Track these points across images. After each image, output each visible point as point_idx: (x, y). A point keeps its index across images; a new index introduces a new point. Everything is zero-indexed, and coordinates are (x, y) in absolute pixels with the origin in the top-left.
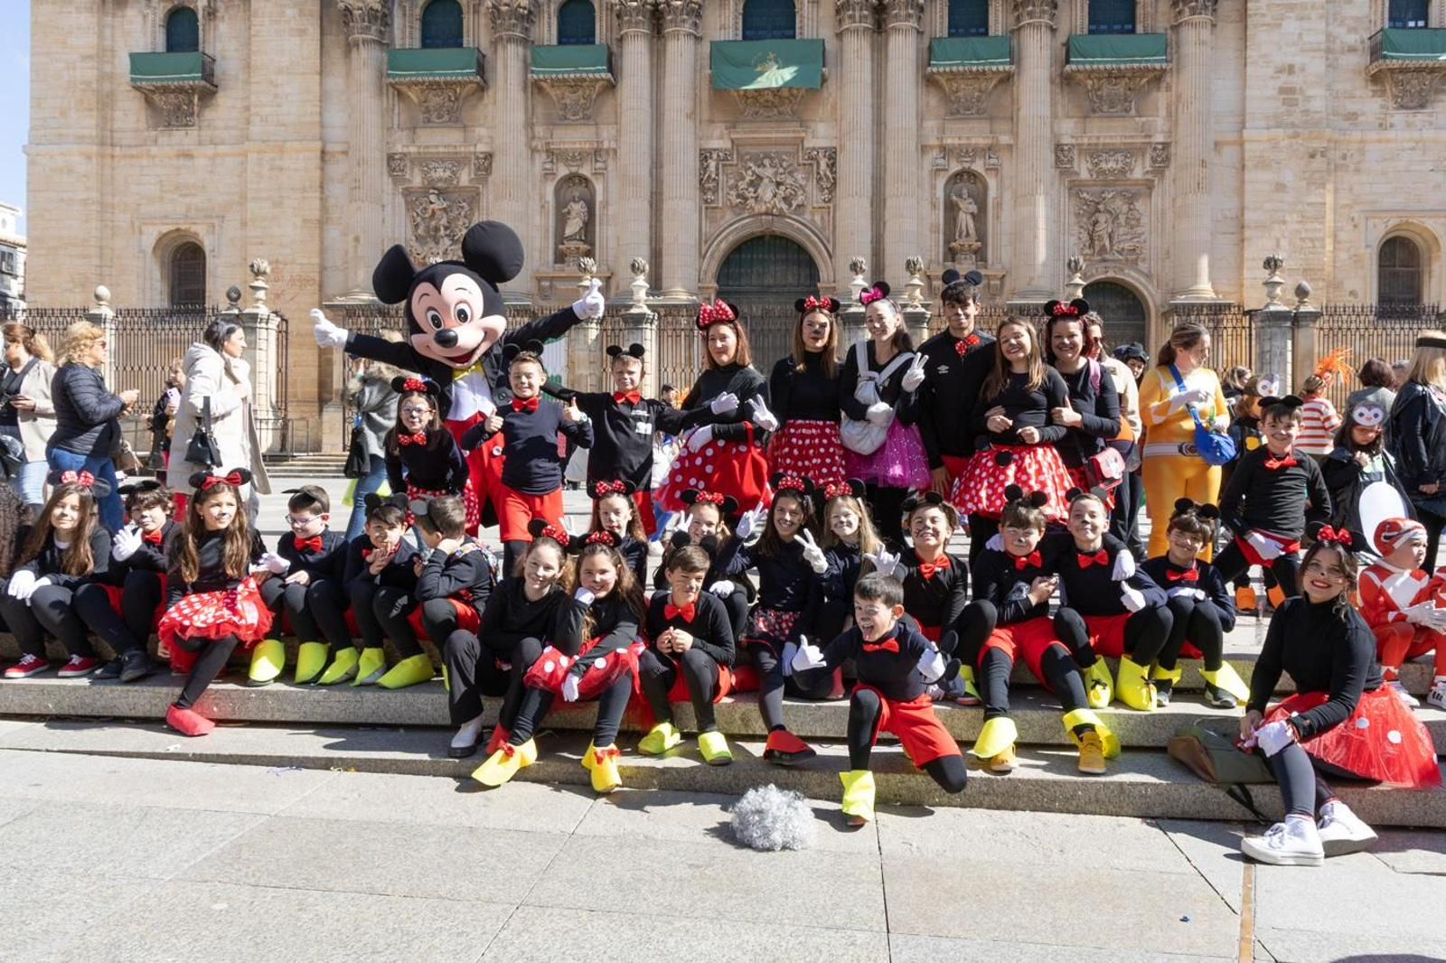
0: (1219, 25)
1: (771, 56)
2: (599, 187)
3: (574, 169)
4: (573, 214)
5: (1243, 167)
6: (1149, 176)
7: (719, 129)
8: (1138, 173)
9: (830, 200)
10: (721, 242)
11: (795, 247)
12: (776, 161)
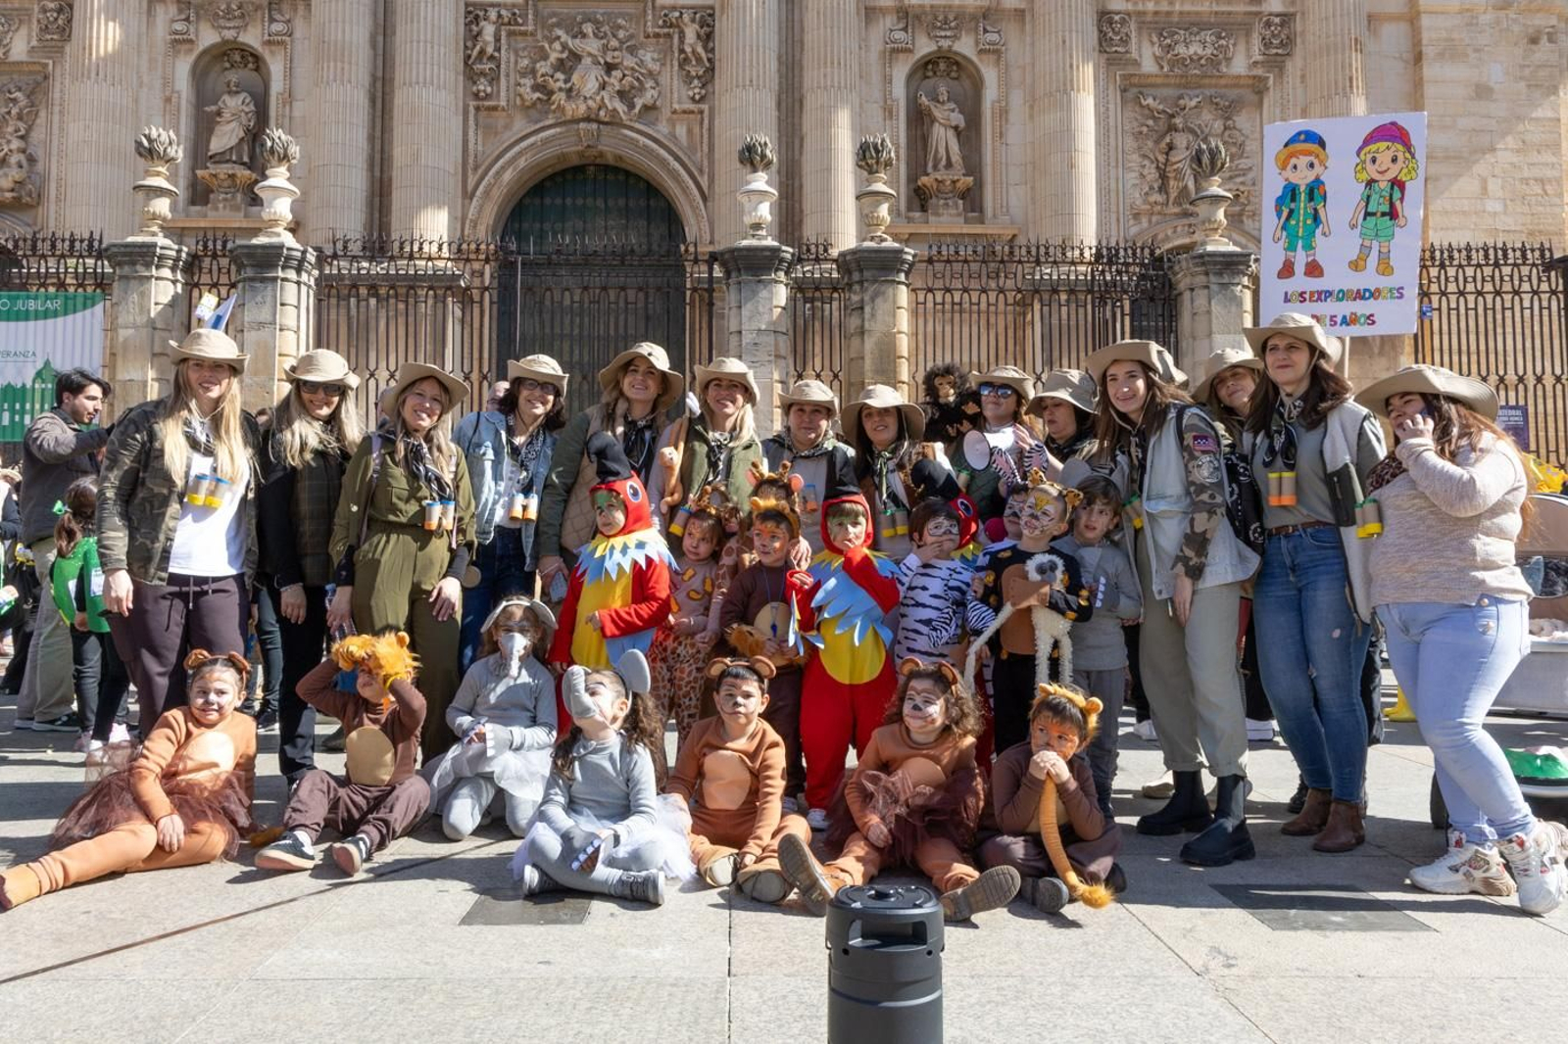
2: (276, 67)
3: (229, 34)
4: (227, 115)
5: (1418, 58)
6: (1259, 71)
8: (1239, 66)
9: (702, 99)
10: (503, 168)
11: (642, 185)
12: (606, 28)
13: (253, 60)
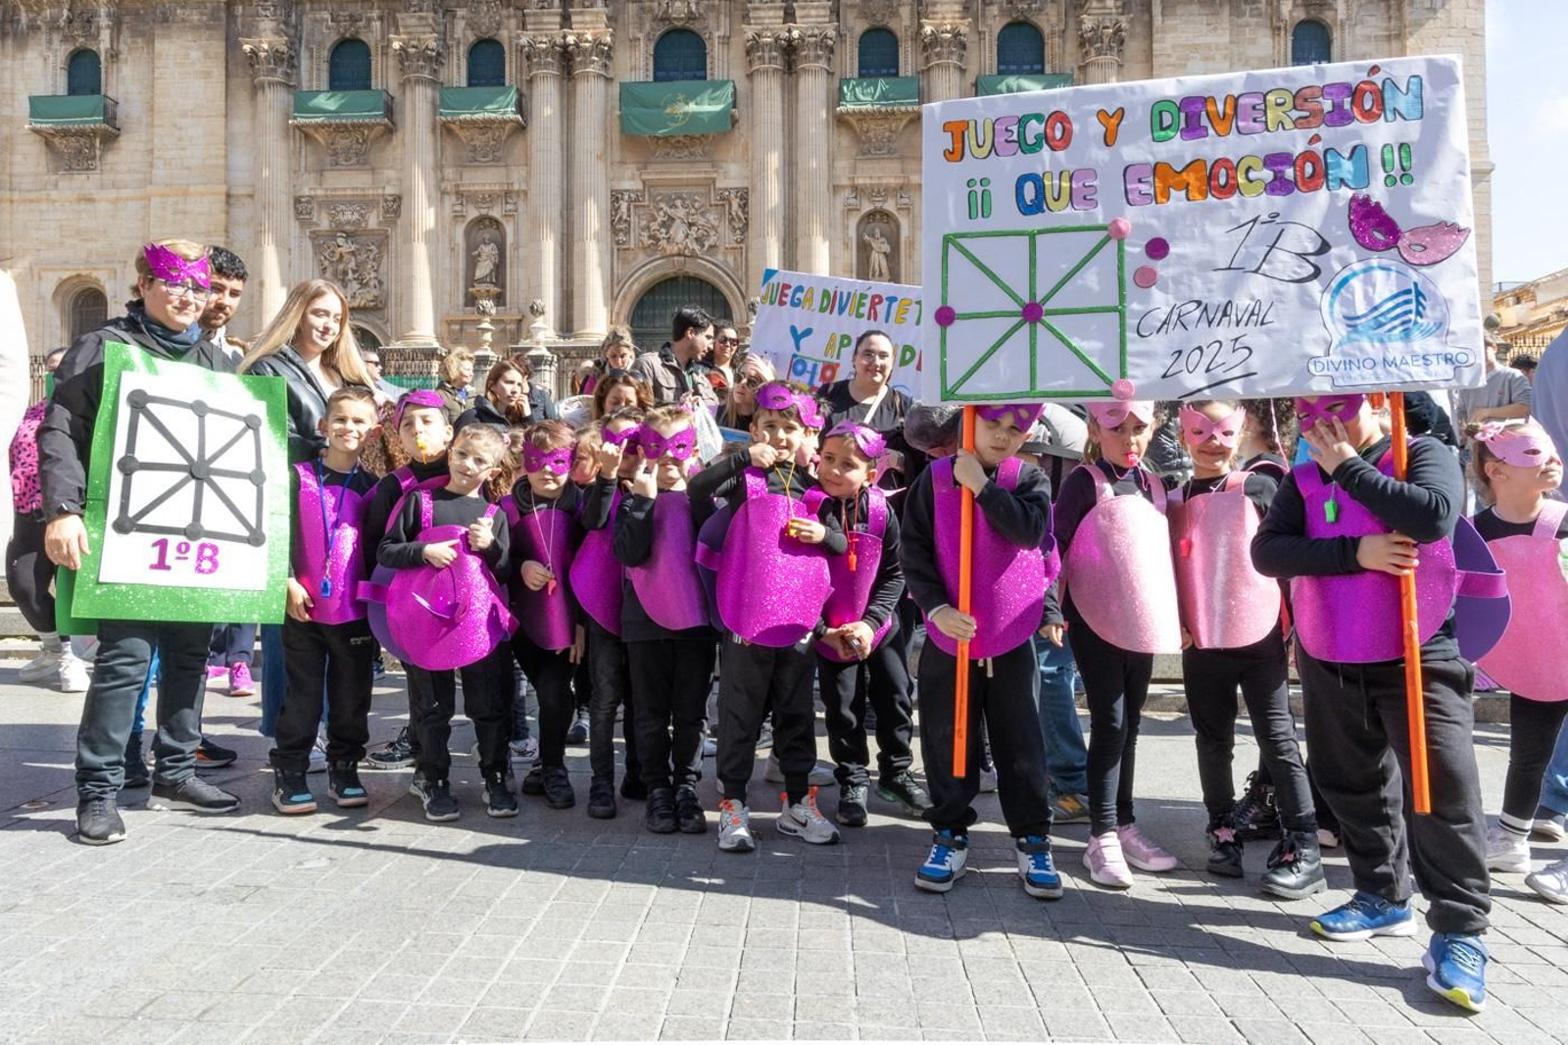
0: (1126, 65)
1: (681, 97)
2: (509, 229)
3: (484, 212)
4: (484, 257)
7: (631, 169)
9: (742, 240)
10: (633, 283)
11: (710, 288)
12: (688, 202)
13: (496, 223)
